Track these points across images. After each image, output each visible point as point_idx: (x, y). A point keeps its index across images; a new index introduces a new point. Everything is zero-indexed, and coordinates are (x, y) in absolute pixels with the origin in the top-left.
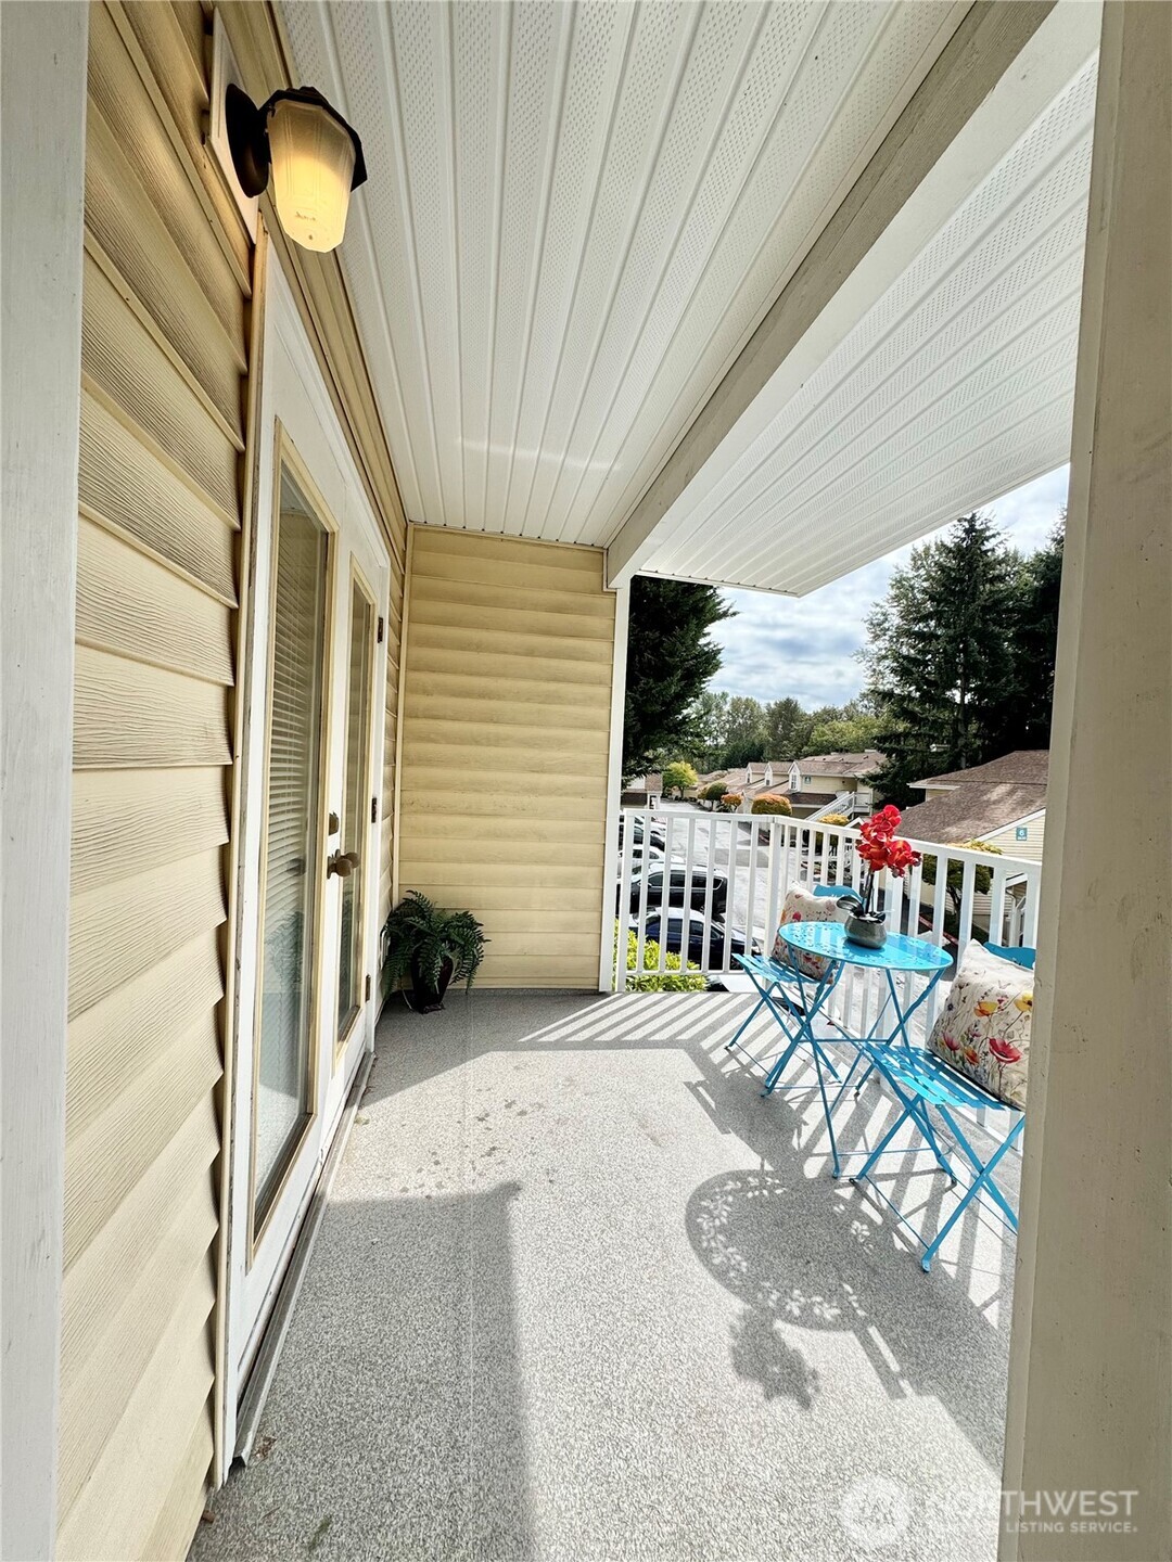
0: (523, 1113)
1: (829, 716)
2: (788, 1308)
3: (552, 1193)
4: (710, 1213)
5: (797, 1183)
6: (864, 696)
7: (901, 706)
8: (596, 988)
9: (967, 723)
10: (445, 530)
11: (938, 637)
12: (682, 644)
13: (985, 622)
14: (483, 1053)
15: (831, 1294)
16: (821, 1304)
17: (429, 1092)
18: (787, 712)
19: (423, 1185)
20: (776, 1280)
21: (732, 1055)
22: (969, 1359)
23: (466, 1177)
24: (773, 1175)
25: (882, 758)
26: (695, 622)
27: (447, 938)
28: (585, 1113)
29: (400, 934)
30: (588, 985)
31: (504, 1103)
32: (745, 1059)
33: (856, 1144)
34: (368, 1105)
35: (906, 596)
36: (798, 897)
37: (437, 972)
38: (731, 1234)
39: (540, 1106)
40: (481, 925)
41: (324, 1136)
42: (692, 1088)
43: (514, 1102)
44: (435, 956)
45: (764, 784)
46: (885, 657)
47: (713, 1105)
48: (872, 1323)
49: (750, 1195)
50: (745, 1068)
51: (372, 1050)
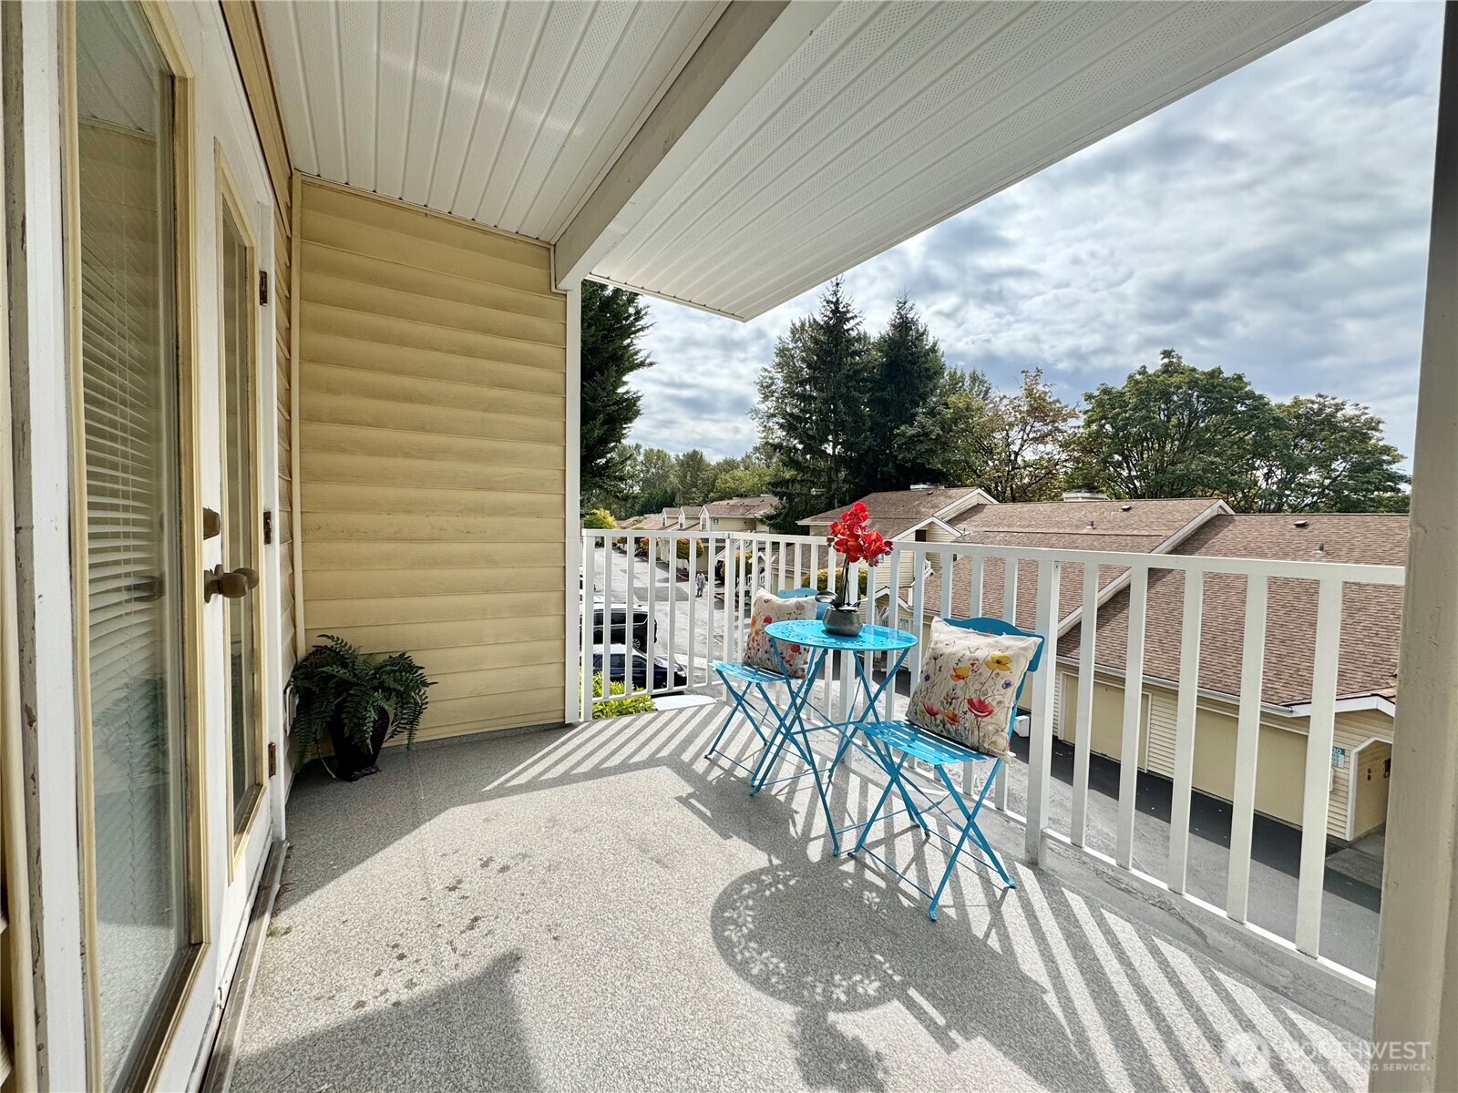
0: (504, 869)
1: (729, 466)
2: (834, 996)
3: (560, 951)
4: (735, 922)
5: (806, 870)
6: (756, 449)
7: (789, 456)
8: (561, 720)
9: (838, 471)
10: (346, 190)
11: (815, 398)
12: (604, 389)
13: (848, 388)
14: (440, 811)
15: (869, 969)
16: (862, 981)
17: (374, 872)
18: (693, 462)
19: (387, 990)
20: (816, 971)
21: (714, 763)
22: (992, 989)
23: (445, 964)
24: (783, 867)
25: (776, 501)
26: (615, 368)
27: (381, 686)
28: (578, 852)
29: (314, 688)
30: (554, 718)
31: (479, 863)
32: (726, 763)
33: (843, 821)
34: (285, 909)
35: (788, 365)
36: (766, 601)
37: (369, 728)
38: (761, 939)
39: (525, 856)
40: (422, 668)
41: (220, 969)
42: (684, 801)
43: (490, 859)
44: (366, 708)
45: (678, 526)
46: (774, 415)
47: (709, 814)
48: (909, 984)
49: (768, 893)
50: (729, 772)
51: (284, 838)
